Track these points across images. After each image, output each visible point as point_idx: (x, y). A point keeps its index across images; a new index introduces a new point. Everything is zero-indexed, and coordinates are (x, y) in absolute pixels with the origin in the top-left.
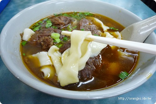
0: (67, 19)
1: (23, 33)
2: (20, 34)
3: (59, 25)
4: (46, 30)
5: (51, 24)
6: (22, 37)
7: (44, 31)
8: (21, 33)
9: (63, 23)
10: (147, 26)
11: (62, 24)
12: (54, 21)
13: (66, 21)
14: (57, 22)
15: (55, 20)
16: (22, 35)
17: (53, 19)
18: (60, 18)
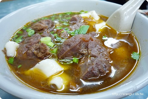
0: (49, 21)
1: (5, 49)
2: (3, 51)
3: (42, 30)
4: (31, 38)
5: (33, 31)
6: (5, 53)
7: (29, 39)
8: (3, 49)
9: (47, 27)
10: (131, 8)
11: (45, 28)
12: (35, 28)
13: (48, 24)
14: (39, 27)
15: (36, 26)
16: (5, 51)
17: (33, 26)
18: (40, 22)
